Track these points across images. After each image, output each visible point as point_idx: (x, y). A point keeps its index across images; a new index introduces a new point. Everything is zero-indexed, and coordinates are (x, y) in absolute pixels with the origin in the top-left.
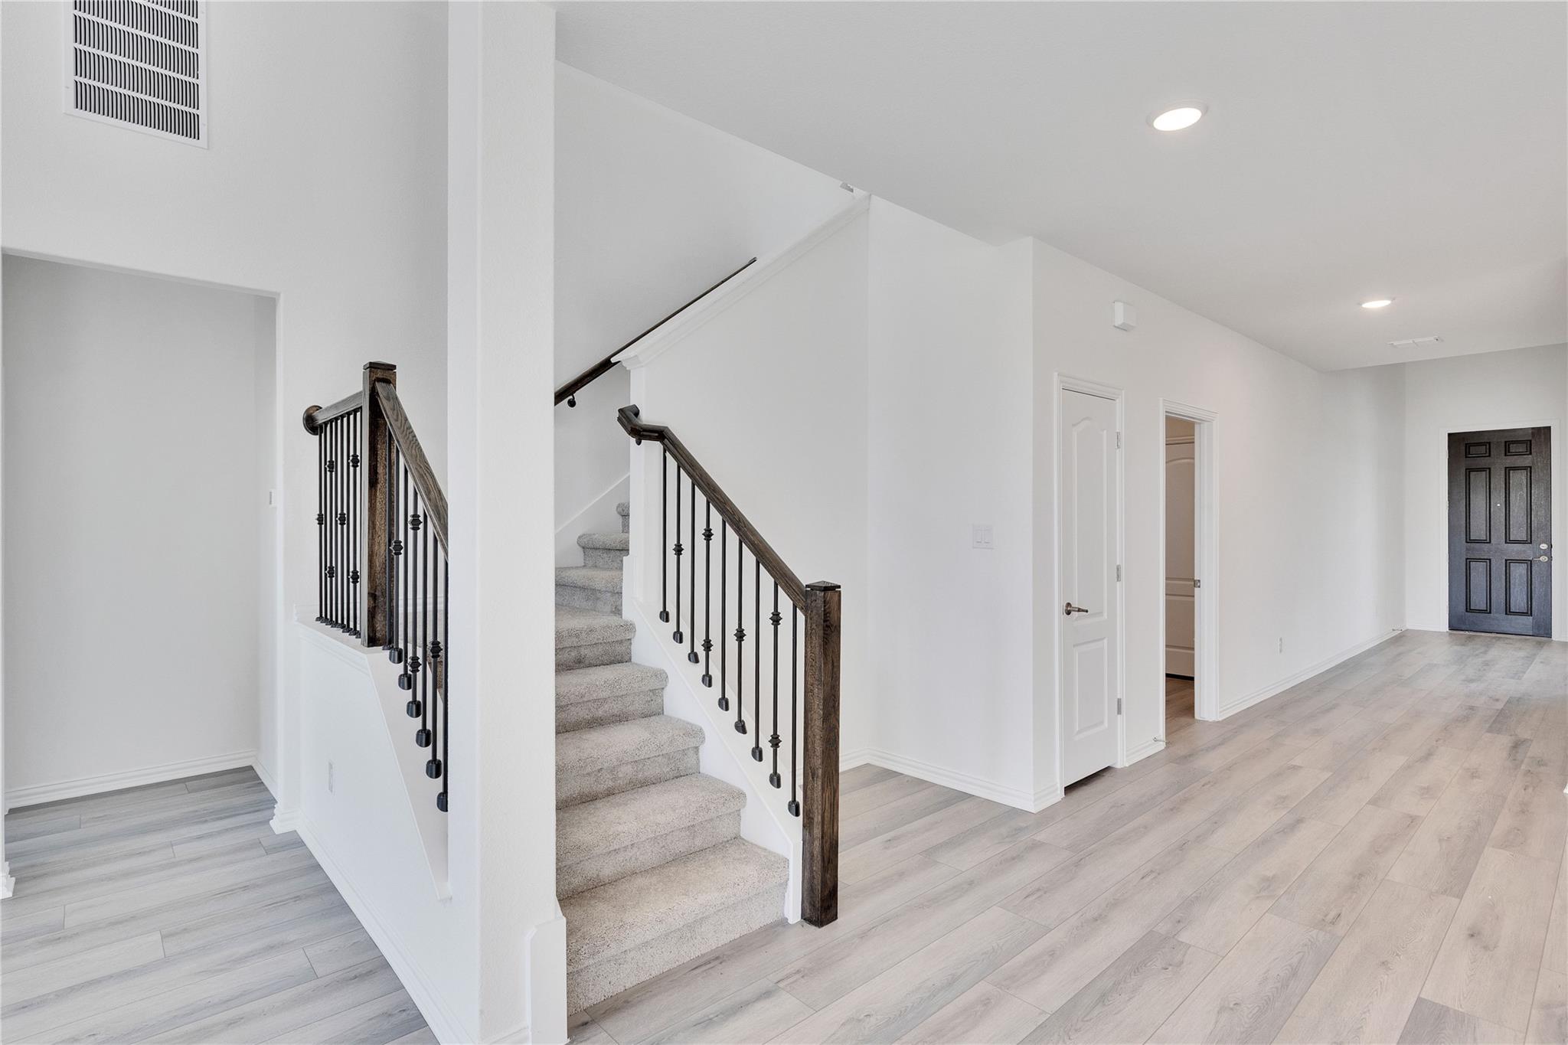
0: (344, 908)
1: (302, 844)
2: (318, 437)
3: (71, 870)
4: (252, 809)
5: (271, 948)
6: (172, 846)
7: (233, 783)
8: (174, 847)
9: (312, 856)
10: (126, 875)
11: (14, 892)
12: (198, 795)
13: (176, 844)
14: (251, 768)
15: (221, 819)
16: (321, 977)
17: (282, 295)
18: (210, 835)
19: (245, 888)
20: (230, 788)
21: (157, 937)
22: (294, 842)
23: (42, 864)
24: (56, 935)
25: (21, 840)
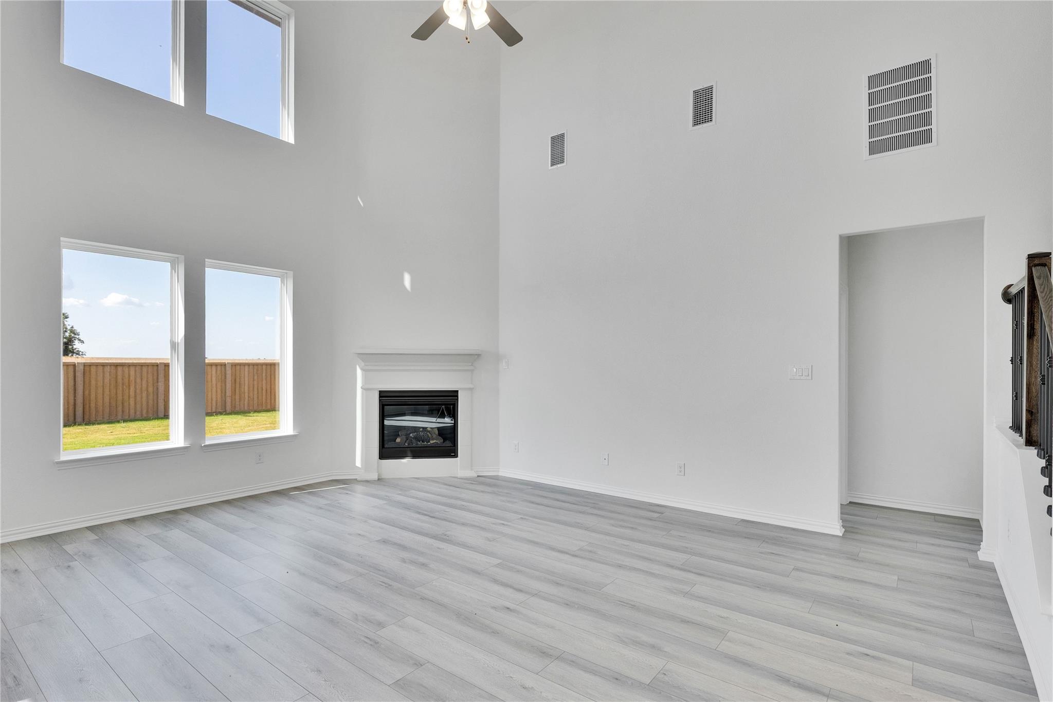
0: (1009, 614)
1: (995, 571)
2: (1011, 305)
3: (868, 535)
4: (967, 542)
5: (954, 610)
6: (917, 543)
7: (963, 525)
8: (918, 544)
9: (998, 579)
10: (890, 547)
11: (843, 535)
12: (940, 524)
13: (920, 543)
14: (978, 521)
15: (946, 540)
16: (977, 637)
17: (986, 218)
18: (939, 546)
19: (950, 578)
20: (959, 526)
21: (896, 578)
22: (990, 568)
23: (856, 528)
24: (854, 558)
25: (851, 515)
